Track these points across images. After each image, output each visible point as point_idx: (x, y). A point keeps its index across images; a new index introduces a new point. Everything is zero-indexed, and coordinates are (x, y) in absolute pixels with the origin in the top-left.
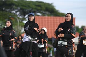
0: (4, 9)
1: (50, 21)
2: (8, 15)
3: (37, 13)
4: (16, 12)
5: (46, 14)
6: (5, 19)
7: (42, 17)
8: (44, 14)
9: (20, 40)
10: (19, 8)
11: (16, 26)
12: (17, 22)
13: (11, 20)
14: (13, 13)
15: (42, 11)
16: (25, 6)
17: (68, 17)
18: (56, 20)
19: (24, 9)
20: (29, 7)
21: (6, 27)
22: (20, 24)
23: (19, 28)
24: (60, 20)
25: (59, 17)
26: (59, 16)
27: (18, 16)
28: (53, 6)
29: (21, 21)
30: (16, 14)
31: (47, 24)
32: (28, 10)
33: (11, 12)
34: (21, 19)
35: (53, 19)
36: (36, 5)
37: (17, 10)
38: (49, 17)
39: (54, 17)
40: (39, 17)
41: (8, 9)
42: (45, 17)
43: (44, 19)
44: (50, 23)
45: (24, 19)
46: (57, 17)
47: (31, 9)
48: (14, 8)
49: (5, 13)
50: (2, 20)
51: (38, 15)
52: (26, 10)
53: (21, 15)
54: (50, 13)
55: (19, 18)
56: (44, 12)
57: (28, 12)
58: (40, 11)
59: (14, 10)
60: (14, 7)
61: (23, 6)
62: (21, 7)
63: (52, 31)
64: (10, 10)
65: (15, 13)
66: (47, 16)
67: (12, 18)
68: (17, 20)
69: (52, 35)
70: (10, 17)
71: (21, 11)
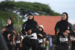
0: (6, 9)
1: (46, 20)
2: (10, 15)
3: (35, 13)
4: (17, 12)
5: (43, 13)
6: (7, 18)
7: (39, 16)
8: (41, 14)
9: (19, 36)
10: (19, 9)
11: (17, 25)
12: (18, 21)
13: (12, 19)
14: (14, 13)
15: (39, 11)
16: (25, 7)
17: (64, 17)
18: (51, 19)
19: (24, 9)
20: (28, 7)
21: (7, 25)
22: (20, 23)
23: (19, 26)
24: (55, 19)
25: (54, 17)
26: (54, 15)
27: (19, 16)
28: (49, 7)
29: (21, 20)
30: (17, 14)
31: (44, 22)
32: (27, 11)
33: (12, 12)
34: (21, 18)
35: (49, 18)
36: (34, 6)
37: (17, 11)
38: (46, 16)
39: (50, 17)
40: (37, 16)
41: (10, 9)
42: (42, 16)
43: (41, 18)
44: (46, 22)
45: (24, 18)
46: (52, 17)
47: (29, 9)
48: (15, 9)
49: (7, 13)
50: (5, 19)
51: (36, 15)
52: (26, 11)
53: (21, 15)
54: (46, 13)
55: (19, 17)
56: (41, 12)
57: (27, 12)
58: (37, 11)
59: (14, 10)
60: (15, 7)
61: (23, 6)
62: (21, 8)
63: (48, 29)
64: (11, 10)
65: (15, 13)
66: (43, 16)
67: (13, 18)
68: (17, 19)
69: (48, 32)
70: (12, 16)
71: (21, 11)
